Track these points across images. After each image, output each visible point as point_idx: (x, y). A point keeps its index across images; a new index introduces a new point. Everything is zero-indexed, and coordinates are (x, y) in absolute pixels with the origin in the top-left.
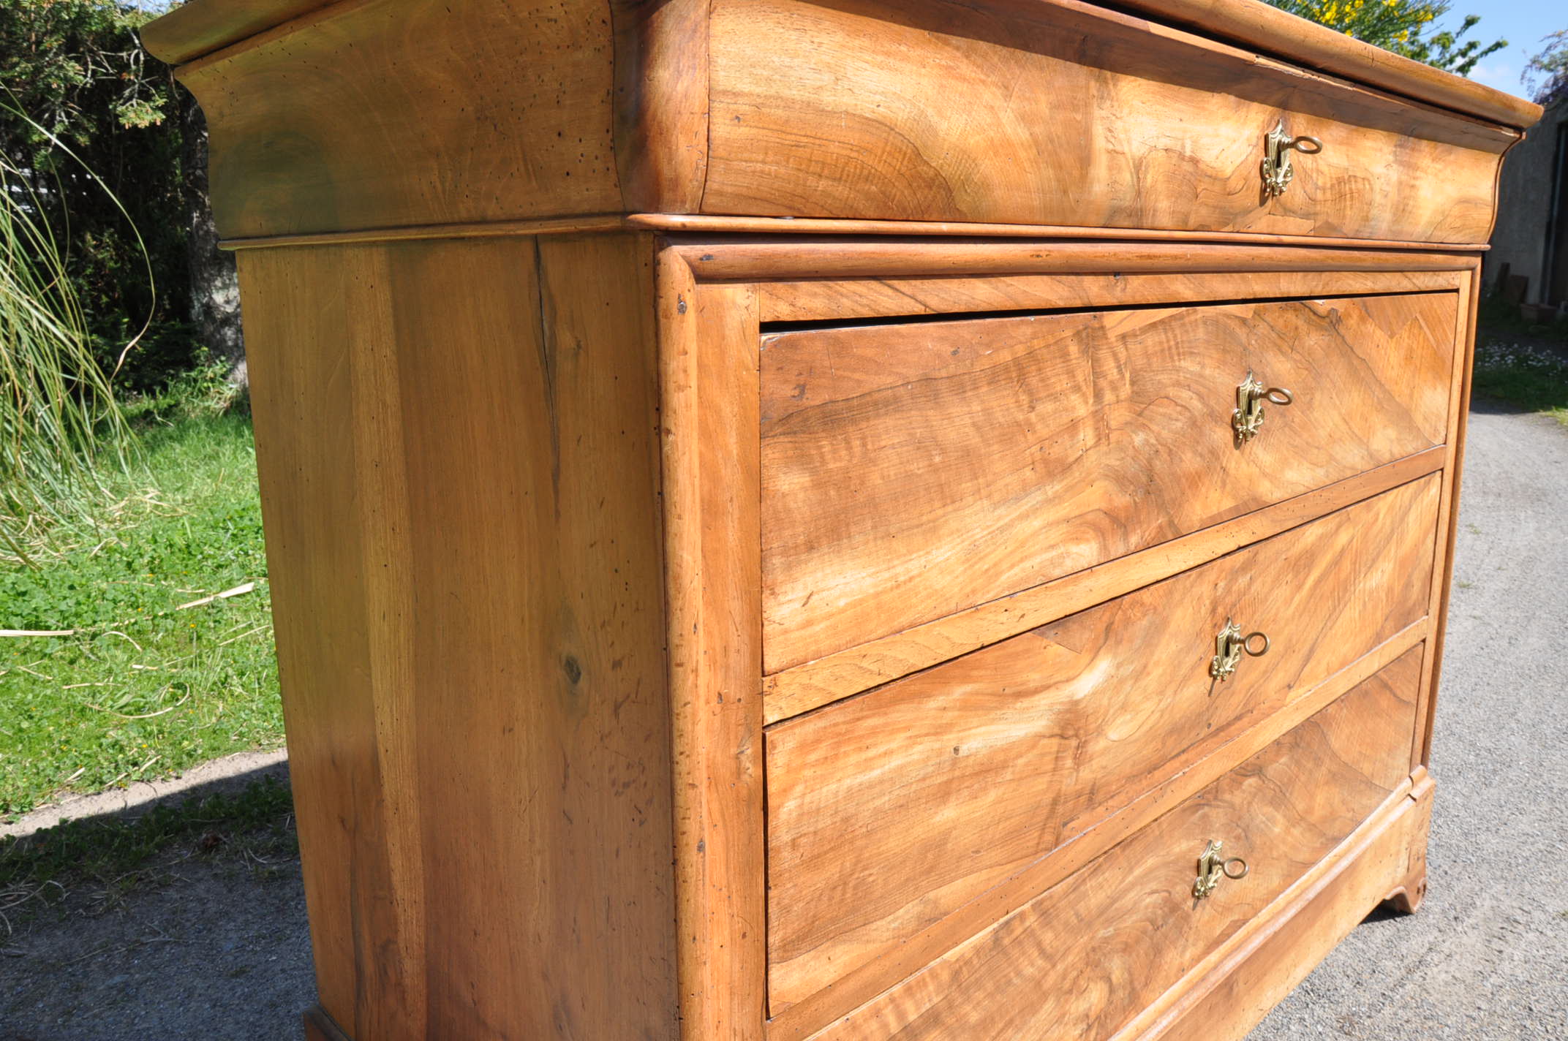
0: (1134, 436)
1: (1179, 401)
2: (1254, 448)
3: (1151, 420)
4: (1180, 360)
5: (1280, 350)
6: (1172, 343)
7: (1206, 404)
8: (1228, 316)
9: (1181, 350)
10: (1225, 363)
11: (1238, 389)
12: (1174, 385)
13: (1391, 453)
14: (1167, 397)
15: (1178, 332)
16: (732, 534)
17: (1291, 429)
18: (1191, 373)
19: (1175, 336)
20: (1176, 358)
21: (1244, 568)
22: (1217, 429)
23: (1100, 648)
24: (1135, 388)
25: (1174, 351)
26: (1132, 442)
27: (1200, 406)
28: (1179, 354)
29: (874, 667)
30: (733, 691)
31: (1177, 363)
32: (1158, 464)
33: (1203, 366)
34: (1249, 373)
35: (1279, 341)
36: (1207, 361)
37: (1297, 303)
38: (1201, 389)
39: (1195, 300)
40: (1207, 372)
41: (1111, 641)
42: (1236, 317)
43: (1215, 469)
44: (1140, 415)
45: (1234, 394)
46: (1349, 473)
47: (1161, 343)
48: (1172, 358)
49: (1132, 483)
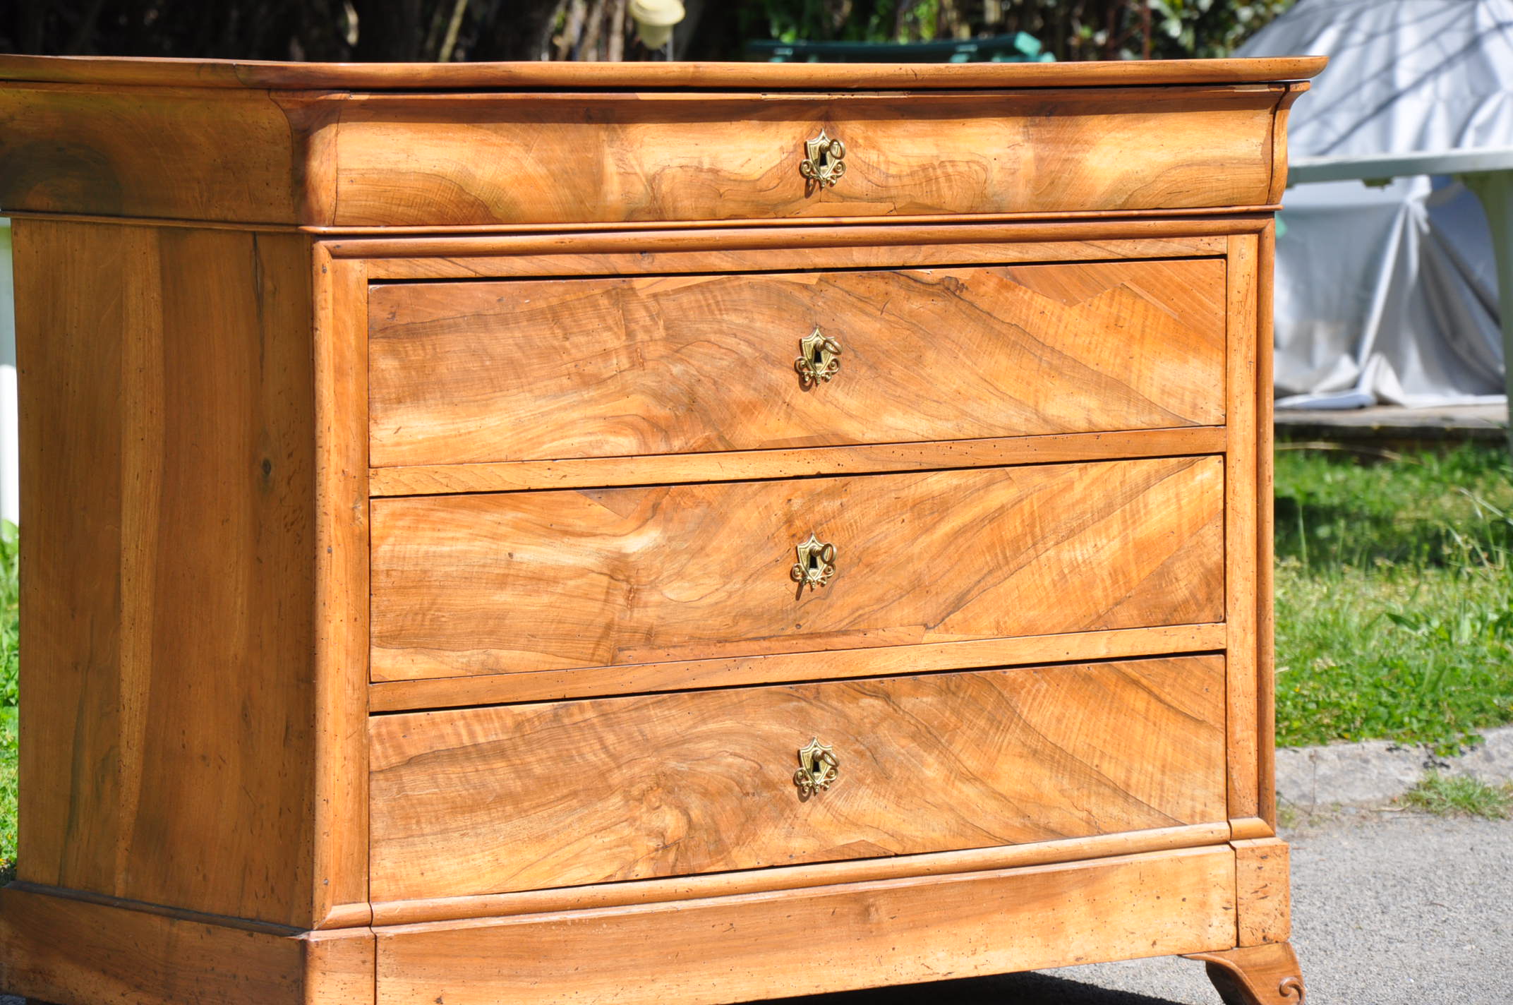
0: (671, 366)
1: (724, 345)
2: (831, 391)
3: (690, 356)
4: (721, 314)
5: (863, 311)
6: (711, 301)
7: (755, 349)
8: (782, 282)
9: (723, 307)
10: (781, 319)
11: (800, 341)
12: (715, 333)
13: (1090, 422)
14: (709, 342)
15: (717, 293)
16: (351, 386)
17: (887, 379)
18: (738, 325)
19: (714, 297)
20: (717, 312)
21: (830, 494)
22: (775, 371)
23: (647, 520)
24: (671, 332)
25: (714, 307)
26: (669, 371)
27: (750, 350)
28: (720, 310)
29: (444, 481)
30: (351, 470)
31: (719, 317)
32: (700, 390)
33: (752, 320)
34: (815, 329)
35: (860, 304)
36: (756, 316)
37: (887, 273)
38: (751, 338)
39: (734, 269)
40: (758, 325)
41: (659, 517)
42: (794, 283)
43: (776, 403)
44: (677, 351)
45: (796, 344)
46: (1001, 433)
47: (697, 301)
48: (712, 312)
49: (671, 400)
